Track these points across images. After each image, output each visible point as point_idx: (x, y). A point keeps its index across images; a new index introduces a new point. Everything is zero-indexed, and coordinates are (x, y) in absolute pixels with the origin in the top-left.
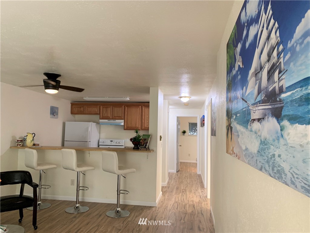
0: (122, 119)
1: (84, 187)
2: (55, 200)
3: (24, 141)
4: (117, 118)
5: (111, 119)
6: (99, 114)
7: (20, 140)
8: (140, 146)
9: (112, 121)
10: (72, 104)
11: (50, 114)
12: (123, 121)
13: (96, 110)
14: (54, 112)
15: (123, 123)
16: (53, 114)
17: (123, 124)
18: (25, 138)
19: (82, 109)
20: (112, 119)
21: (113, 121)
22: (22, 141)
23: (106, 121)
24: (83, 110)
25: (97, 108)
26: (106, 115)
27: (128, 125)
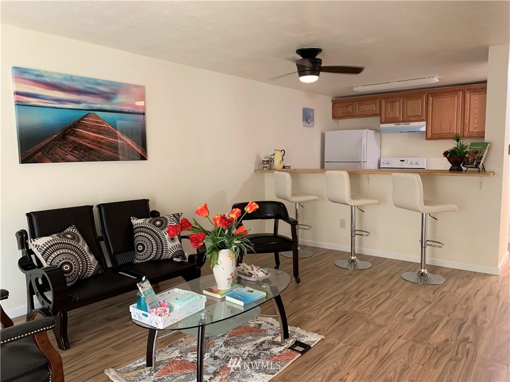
0: (422, 120)
1: (361, 231)
2: (318, 248)
3: (271, 161)
4: (412, 119)
5: (401, 122)
6: (380, 115)
7: (266, 161)
8: (465, 165)
9: (402, 126)
10: (334, 102)
11: (303, 121)
12: (424, 123)
13: (374, 107)
14: (308, 116)
15: (425, 127)
16: (307, 121)
17: (424, 129)
18: (272, 157)
19: (350, 109)
20: (403, 121)
21: (405, 124)
22: (268, 161)
23: (393, 125)
24: (353, 109)
25: (375, 105)
26: (391, 116)
27: (435, 131)
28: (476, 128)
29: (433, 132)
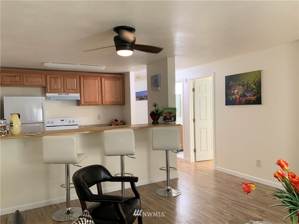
0: (77, 93)
4: (71, 91)
5: (62, 92)
9: (64, 95)
13: (40, 80)
15: (79, 97)
20: (65, 92)
23: (56, 95)
24: (20, 80)
25: (42, 78)
26: (55, 87)
27: (86, 100)
28: (108, 99)
29: (85, 101)
